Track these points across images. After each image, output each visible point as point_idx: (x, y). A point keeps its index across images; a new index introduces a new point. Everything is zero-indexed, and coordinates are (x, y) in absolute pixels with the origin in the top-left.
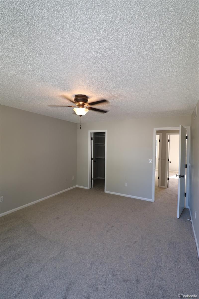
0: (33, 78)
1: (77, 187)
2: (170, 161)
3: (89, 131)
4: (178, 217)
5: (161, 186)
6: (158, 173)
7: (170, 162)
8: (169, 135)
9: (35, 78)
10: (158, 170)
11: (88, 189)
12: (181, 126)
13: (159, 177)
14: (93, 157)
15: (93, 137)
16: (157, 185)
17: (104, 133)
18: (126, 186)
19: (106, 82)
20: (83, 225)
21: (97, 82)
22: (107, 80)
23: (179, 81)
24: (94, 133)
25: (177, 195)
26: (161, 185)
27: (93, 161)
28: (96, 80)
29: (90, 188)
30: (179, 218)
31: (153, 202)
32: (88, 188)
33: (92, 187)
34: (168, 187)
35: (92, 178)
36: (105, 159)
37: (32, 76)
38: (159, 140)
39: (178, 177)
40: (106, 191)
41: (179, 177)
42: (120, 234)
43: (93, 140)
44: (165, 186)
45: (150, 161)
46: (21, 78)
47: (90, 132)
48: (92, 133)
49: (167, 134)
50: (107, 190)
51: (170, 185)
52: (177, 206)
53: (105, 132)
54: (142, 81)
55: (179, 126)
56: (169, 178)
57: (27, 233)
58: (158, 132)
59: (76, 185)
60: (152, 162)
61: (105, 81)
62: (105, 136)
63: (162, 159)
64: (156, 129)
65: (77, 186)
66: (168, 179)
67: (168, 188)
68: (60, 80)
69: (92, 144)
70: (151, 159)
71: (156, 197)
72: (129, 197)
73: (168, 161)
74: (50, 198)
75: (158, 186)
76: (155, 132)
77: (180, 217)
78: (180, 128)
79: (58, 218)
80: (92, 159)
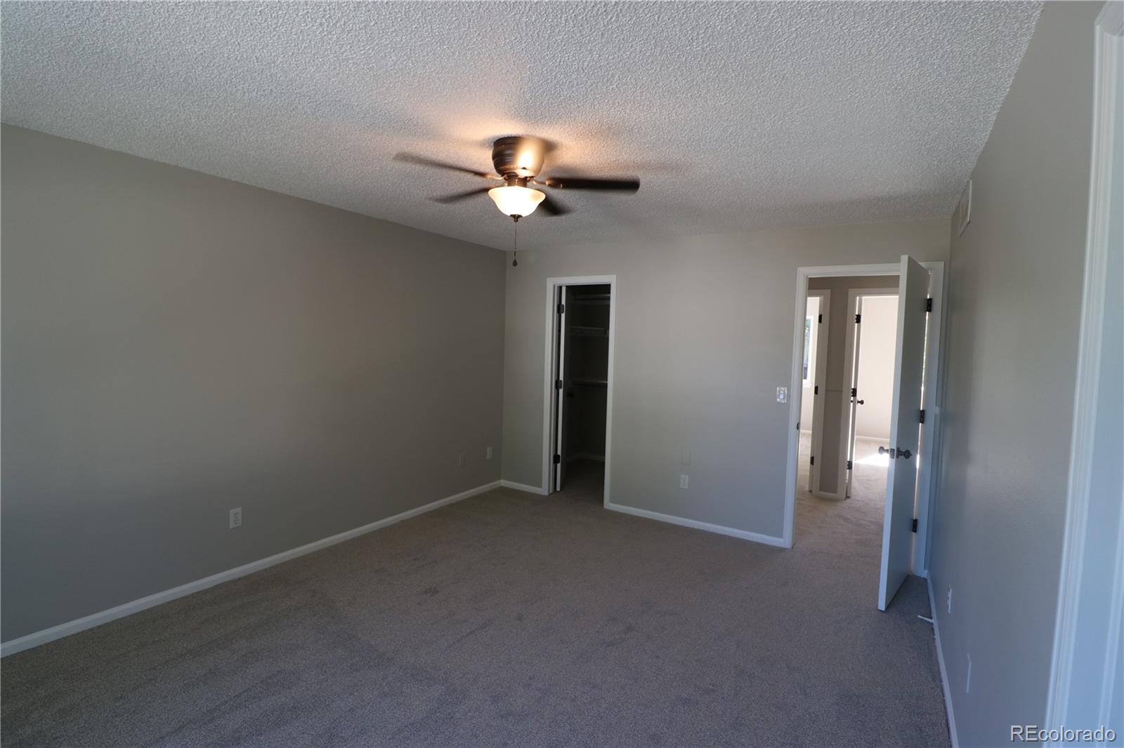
0: (341, 75)
1: (502, 485)
2: (859, 398)
3: (548, 279)
4: (882, 605)
5: (822, 493)
6: (810, 445)
7: (862, 402)
8: (858, 298)
9: (345, 76)
10: (811, 432)
11: (543, 494)
12: (905, 259)
13: (812, 459)
14: (561, 378)
15: (563, 302)
16: (807, 488)
17: (606, 288)
18: (686, 487)
19: (611, 84)
20: (520, 618)
21: (577, 84)
22: (613, 76)
23: (899, 75)
24: (567, 287)
25: (881, 527)
26: (821, 489)
27: (561, 391)
28: (573, 76)
29: (551, 491)
30: (886, 609)
31: (785, 549)
32: (544, 490)
33: (558, 489)
34: (848, 497)
35: (559, 453)
36: (606, 386)
37: (335, 69)
38: (820, 317)
39: (887, 456)
40: (609, 504)
41: (892, 457)
42: (658, 657)
43: (563, 316)
44: (836, 493)
45: (781, 397)
46: (297, 75)
47: (552, 283)
48: (560, 288)
49: (851, 291)
50: (613, 500)
51: (856, 486)
52: (879, 566)
53: (609, 285)
54: (751, 78)
55: (899, 261)
56: (854, 462)
57: (322, 637)
58: (815, 285)
59: (500, 479)
60: (788, 397)
61: (607, 80)
62: (609, 298)
63: (827, 391)
64: (806, 272)
65: (503, 483)
66: (850, 465)
67: (848, 501)
68: (439, 79)
69: (560, 331)
70: (784, 386)
71: (798, 532)
72: (696, 527)
73: (852, 398)
74: (403, 523)
75: (811, 491)
76: (801, 285)
77: (889, 606)
78: (901, 270)
79: (433, 591)
80: (557, 387)
